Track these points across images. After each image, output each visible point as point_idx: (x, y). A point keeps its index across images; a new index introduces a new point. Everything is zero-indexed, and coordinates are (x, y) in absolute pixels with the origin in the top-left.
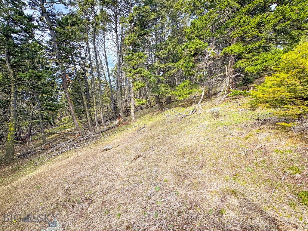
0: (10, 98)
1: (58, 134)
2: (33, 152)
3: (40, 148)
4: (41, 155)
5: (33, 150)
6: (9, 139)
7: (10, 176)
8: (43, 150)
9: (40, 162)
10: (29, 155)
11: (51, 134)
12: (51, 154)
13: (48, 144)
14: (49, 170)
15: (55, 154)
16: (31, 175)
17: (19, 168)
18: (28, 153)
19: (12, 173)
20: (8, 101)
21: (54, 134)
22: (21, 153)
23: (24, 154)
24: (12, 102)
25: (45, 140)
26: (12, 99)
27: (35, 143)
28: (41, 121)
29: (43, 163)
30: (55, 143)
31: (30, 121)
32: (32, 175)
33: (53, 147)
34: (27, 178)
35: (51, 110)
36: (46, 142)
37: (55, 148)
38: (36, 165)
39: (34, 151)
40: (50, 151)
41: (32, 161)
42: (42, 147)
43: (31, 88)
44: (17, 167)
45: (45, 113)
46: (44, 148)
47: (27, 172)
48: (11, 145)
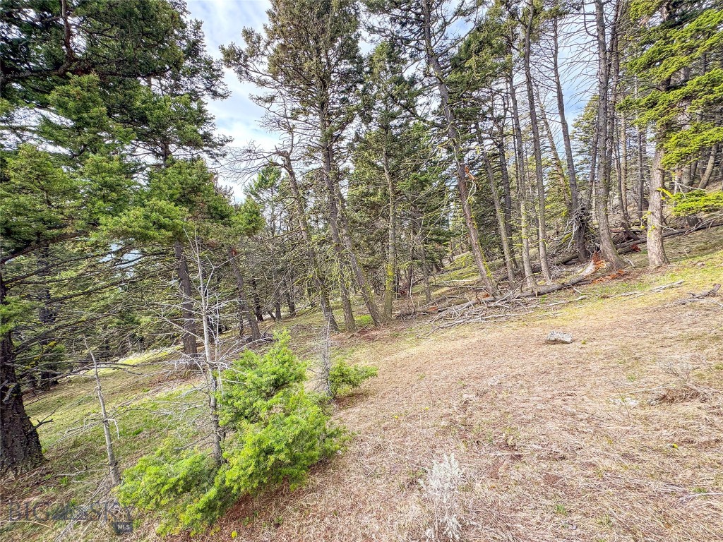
1: (449, 288)
2: (413, 314)
3: (423, 310)
4: (423, 322)
5: (413, 310)
6: (387, 289)
7: (389, 345)
8: (427, 314)
9: (423, 334)
10: (409, 317)
11: (438, 286)
12: (440, 324)
13: (433, 304)
14: (436, 352)
15: (444, 324)
16: (411, 351)
17: (397, 335)
18: (408, 315)
19: (391, 340)
21: (442, 287)
22: (399, 312)
23: (403, 315)
24: (390, 231)
25: (429, 296)
26: (390, 226)
27: (416, 300)
28: (424, 262)
29: (427, 336)
30: (444, 304)
32: (413, 353)
33: (440, 311)
34: (408, 355)
35: (437, 241)
36: (430, 300)
37: (443, 314)
38: (418, 338)
39: (415, 313)
40: (437, 317)
41: (413, 328)
42: (426, 308)
44: (396, 333)
45: (430, 247)
46: (428, 311)
47: (407, 345)
48: (390, 297)
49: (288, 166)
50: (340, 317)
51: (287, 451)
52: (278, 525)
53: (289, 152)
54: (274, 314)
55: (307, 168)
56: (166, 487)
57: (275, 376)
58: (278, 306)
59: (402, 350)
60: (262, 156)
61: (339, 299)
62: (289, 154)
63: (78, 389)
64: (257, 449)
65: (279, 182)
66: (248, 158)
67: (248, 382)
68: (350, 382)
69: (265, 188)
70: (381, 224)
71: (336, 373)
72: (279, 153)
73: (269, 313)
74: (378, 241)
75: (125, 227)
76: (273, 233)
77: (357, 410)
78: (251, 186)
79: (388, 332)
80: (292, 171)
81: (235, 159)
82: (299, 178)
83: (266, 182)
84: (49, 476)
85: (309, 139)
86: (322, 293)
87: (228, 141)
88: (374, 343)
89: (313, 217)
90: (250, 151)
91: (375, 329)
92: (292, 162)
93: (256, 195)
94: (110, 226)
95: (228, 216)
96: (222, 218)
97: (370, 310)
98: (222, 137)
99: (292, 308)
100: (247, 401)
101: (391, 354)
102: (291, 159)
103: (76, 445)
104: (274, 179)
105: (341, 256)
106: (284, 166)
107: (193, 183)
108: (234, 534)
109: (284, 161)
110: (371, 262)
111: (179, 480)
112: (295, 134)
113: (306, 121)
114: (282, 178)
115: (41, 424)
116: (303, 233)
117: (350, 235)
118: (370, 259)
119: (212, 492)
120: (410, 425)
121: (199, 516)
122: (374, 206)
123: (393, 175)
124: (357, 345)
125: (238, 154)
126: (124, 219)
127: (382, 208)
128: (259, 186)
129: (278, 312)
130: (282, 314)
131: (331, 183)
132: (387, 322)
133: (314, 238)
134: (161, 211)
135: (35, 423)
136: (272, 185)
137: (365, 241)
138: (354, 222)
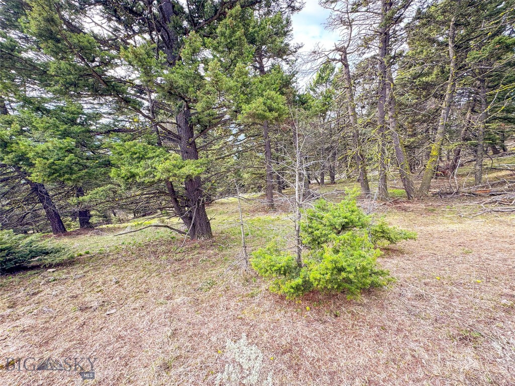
0: (442, 104)
1: (511, 172)
2: (454, 194)
3: (469, 191)
4: (468, 203)
5: (455, 190)
6: (427, 168)
7: (424, 217)
8: (472, 195)
9: (467, 214)
10: (448, 196)
11: (494, 169)
12: (491, 207)
13: (483, 187)
14: (486, 233)
15: (500, 208)
16: (452, 227)
17: (434, 210)
18: (448, 194)
19: (426, 214)
20: (437, 110)
21: (501, 170)
22: (437, 190)
23: (442, 193)
24: (443, 111)
25: (478, 179)
26: (444, 105)
27: (462, 180)
28: (481, 143)
29: (473, 216)
30: (499, 188)
31: (460, 143)
32: (454, 229)
33: (494, 195)
34: (447, 230)
35: (505, 119)
36: (480, 182)
37: (499, 198)
38: (461, 217)
39: (457, 193)
40: (489, 200)
41: (453, 207)
42: (473, 189)
43: (478, 79)
44: (431, 208)
45: (494, 126)
46: (475, 193)
47: (446, 221)
48: (429, 176)
49: (344, 61)
50: (375, 188)
51: (355, 274)
52: (336, 316)
53: (346, 46)
54: (319, 181)
55: (361, 59)
56: (275, 268)
57: (346, 220)
58: (322, 175)
59: (439, 223)
60: (324, 55)
61: (377, 173)
62: (345, 49)
63: (219, 207)
64: (334, 265)
65: (333, 76)
66: (313, 59)
67: (324, 221)
68: (389, 239)
69: (321, 84)
70: (431, 104)
71: (378, 229)
72: (338, 50)
73: (316, 179)
74: (424, 122)
75: (255, 110)
76: (324, 119)
77: (395, 262)
78: (310, 84)
79: (423, 206)
80: (347, 64)
81: (303, 62)
82: (352, 70)
83: (322, 78)
84: (215, 243)
85: (368, 28)
86: (361, 168)
87: (300, 47)
88: (407, 213)
89: (360, 104)
90: (315, 52)
91: (408, 202)
92: (348, 55)
93: (314, 90)
94: (248, 110)
95: (306, 102)
96: (303, 104)
97: (405, 185)
98: (296, 45)
99: (333, 177)
100: (324, 232)
101: (426, 225)
102: (347, 52)
103: (222, 233)
104: (329, 74)
105: (384, 136)
106: (341, 60)
107: (287, 79)
108: (308, 308)
109: (341, 55)
110: (413, 142)
111: (282, 267)
112: (353, 28)
113: (366, 11)
114: (335, 73)
115: (211, 219)
116: (351, 118)
117: (394, 117)
118: (412, 140)
119: (299, 281)
120: (457, 290)
121: (292, 290)
122: (427, 86)
123: (459, 47)
124: (389, 212)
125: (305, 57)
126: (254, 105)
127: (437, 87)
128: (317, 82)
129: (322, 179)
130: (325, 181)
131: (385, 68)
132: (421, 198)
133: (360, 121)
134: (272, 99)
135: (209, 219)
136: (327, 80)
137: (409, 123)
138: (401, 104)
